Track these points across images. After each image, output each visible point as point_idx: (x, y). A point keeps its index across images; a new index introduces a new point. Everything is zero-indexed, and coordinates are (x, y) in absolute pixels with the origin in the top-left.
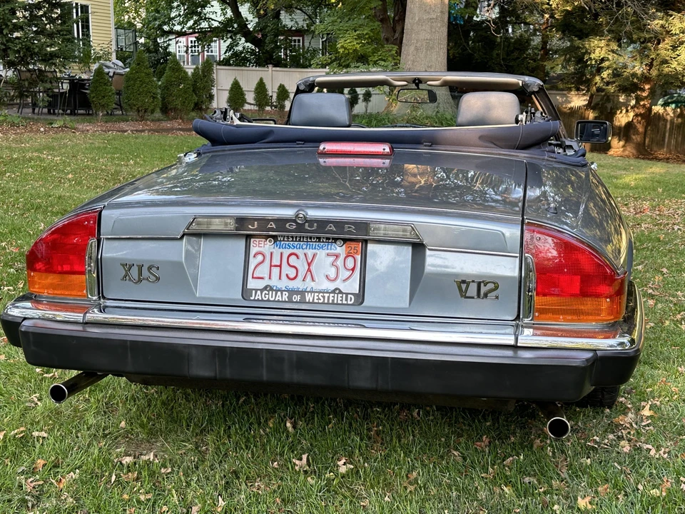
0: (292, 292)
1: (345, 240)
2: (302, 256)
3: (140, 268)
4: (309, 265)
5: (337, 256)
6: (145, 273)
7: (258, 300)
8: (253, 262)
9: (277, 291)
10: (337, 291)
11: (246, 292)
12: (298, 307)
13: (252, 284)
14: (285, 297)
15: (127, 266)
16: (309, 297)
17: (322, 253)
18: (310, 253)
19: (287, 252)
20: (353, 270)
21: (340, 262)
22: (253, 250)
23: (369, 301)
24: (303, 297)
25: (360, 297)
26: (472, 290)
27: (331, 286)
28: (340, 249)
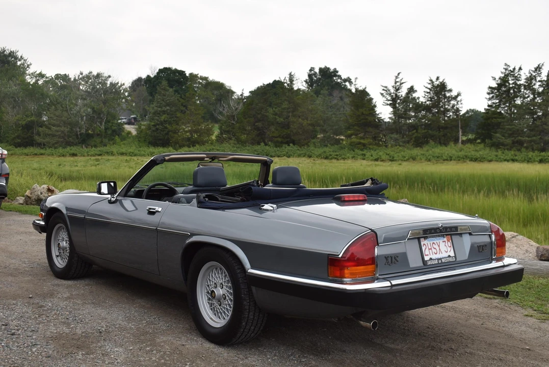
0: (438, 259)
1: (446, 235)
2: (436, 244)
3: (391, 257)
4: (439, 246)
5: (445, 241)
6: (394, 260)
7: (430, 265)
8: (423, 248)
9: (434, 260)
10: (449, 256)
11: (424, 262)
12: (441, 265)
13: (426, 258)
14: (437, 262)
15: (386, 257)
16: (443, 260)
17: (441, 241)
18: (438, 241)
19: (432, 242)
20: (451, 247)
21: (446, 244)
22: (422, 243)
23: (458, 259)
24: (442, 261)
25: (455, 257)
26: (481, 250)
27: (447, 255)
28: (445, 239)
